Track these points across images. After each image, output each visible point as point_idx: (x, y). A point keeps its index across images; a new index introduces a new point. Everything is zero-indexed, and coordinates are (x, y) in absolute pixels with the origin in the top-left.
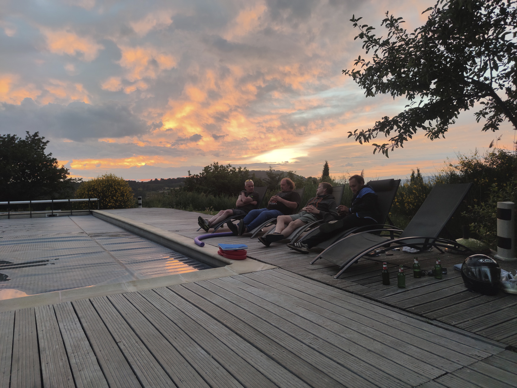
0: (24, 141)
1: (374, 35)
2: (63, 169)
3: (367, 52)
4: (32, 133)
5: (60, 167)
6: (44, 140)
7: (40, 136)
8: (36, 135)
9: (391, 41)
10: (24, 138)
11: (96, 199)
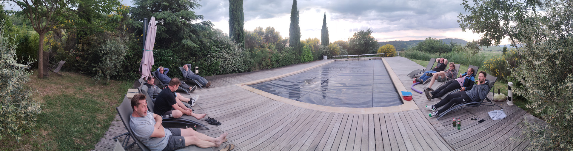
0: (366, 32)
1: (468, 4)
2: (376, 41)
3: (466, 11)
4: (368, 29)
5: (375, 40)
6: (371, 31)
7: (370, 30)
8: (369, 30)
9: (474, 8)
10: (366, 31)
11: (383, 54)
